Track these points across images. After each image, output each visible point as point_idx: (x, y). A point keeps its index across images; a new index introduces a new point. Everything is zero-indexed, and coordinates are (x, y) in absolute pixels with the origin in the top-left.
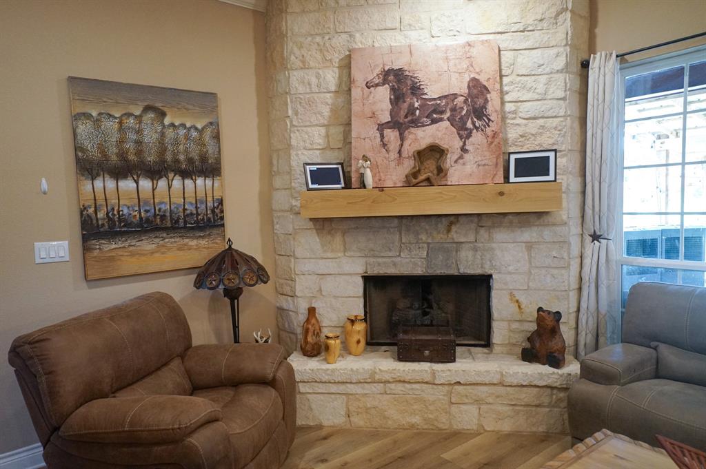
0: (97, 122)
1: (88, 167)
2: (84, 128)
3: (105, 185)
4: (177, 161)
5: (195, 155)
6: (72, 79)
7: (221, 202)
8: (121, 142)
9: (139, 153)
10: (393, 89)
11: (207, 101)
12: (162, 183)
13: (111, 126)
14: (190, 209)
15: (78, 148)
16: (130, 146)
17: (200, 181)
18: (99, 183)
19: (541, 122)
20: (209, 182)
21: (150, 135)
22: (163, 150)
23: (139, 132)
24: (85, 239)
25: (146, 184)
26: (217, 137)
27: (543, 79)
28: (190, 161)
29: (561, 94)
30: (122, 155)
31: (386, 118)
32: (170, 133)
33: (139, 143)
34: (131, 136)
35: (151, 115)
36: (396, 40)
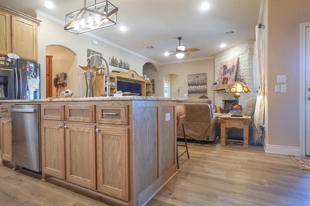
0: (190, 80)
1: (189, 85)
2: (189, 80)
3: (191, 87)
4: (200, 83)
5: (203, 82)
6: (188, 75)
7: (206, 89)
8: (193, 81)
9: (195, 83)
10: (224, 69)
11: (205, 74)
12: (198, 86)
13: (192, 80)
14: (201, 90)
15: (188, 83)
16: (194, 82)
17: (203, 86)
18: (190, 87)
19: (245, 70)
20: (204, 86)
21: (196, 80)
22: (198, 82)
23: (195, 80)
24: (189, 93)
25: (196, 87)
26: (206, 79)
27: (245, 62)
28: (202, 83)
29: (248, 65)
30: (193, 83)
31: (222, 74)
32: (199, 79)
33: (195, 81)
34: (194, 81)
35: (197, 78)
36: (226, 60)
